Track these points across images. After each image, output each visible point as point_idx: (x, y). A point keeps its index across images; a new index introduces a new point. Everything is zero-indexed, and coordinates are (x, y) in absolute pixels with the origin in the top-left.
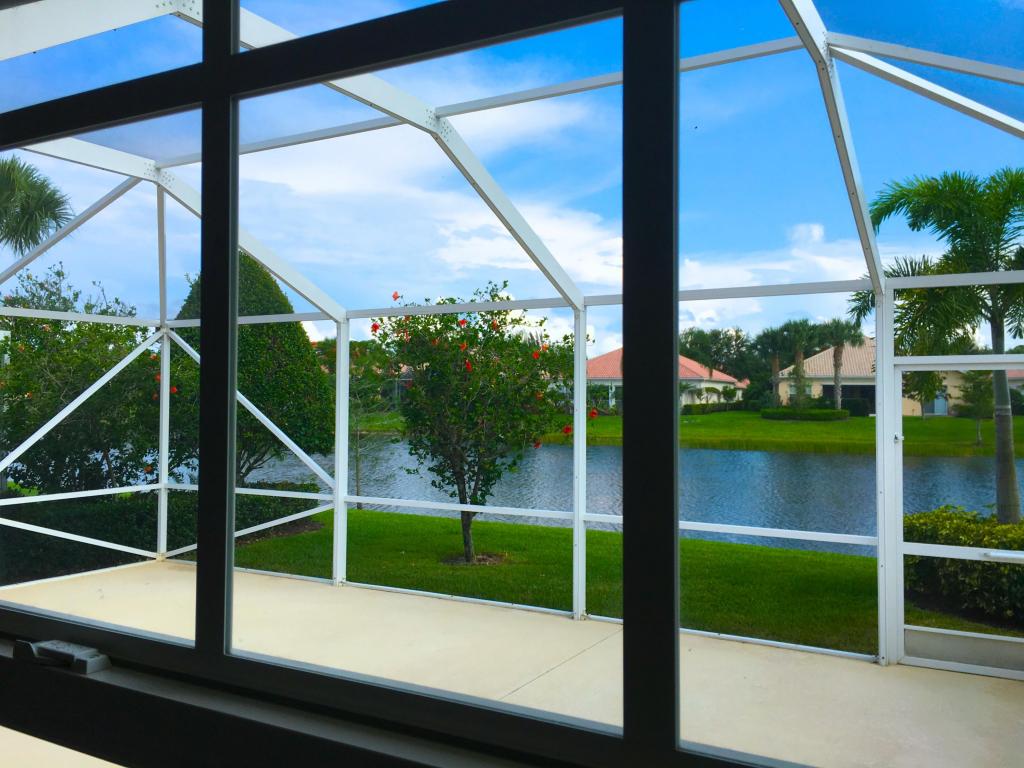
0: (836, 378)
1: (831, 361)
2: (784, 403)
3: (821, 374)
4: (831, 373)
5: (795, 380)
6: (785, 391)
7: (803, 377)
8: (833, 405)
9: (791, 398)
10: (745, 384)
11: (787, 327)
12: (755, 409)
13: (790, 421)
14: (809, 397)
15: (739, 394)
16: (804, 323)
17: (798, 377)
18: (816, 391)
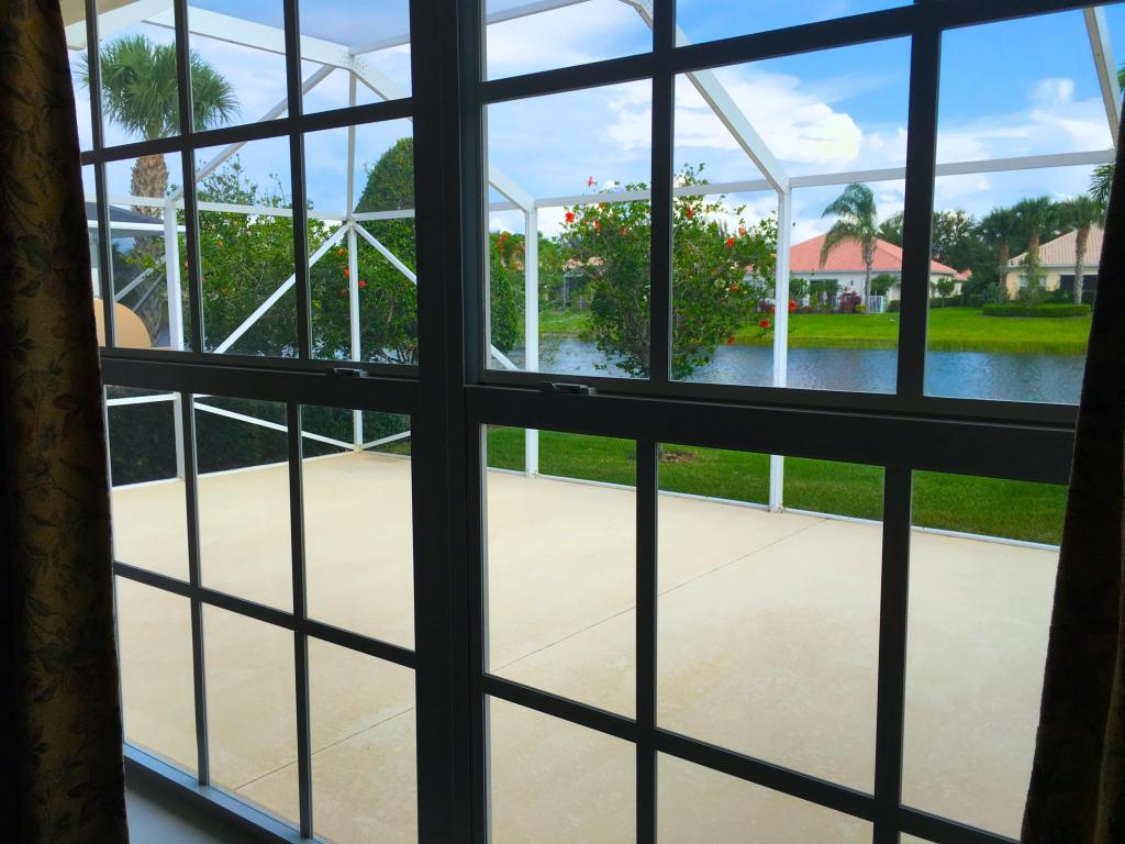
0: (1077, 267)
1: (1073, 247)
2: (1012, 297)
3: (1059, 262)
4: (1071, 260)
5: (1028, 270)
6: (1014, 284)
7: (1036, 266)
8: (1072, 298)
9: (1021, 292)
10: (966, 275)
11: (1022, 207)
12: (976, 304)
13: (1018, 319)
14: (1043, 290)
15: (958, 287)
16: (1043, 202)
17: (1030, 266)
18: (1052, 283)
